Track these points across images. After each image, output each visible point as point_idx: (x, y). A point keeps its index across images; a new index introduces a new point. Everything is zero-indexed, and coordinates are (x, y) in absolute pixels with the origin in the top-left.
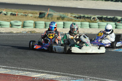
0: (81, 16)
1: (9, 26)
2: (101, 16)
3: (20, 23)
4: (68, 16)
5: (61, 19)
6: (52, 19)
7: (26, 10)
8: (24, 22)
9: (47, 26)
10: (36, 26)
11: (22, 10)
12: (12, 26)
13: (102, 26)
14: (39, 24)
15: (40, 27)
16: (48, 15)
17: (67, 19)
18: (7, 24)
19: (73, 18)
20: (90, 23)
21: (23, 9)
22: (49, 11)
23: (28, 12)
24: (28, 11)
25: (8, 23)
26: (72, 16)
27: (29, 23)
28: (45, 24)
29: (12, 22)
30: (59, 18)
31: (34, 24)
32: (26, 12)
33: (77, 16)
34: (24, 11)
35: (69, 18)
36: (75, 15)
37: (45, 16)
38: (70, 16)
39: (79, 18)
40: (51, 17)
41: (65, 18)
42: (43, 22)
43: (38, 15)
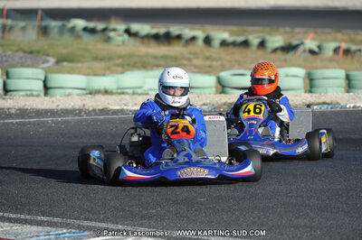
9: (354, 88)
10: (313, 89)
12: (222, 87)
14: (324, 78)
18: (206, 84)
25: (210, 80)
27: (287, 76)
28: (348, 78)
29: (224, 74)
31: (304, 79)
42: (341, 73)
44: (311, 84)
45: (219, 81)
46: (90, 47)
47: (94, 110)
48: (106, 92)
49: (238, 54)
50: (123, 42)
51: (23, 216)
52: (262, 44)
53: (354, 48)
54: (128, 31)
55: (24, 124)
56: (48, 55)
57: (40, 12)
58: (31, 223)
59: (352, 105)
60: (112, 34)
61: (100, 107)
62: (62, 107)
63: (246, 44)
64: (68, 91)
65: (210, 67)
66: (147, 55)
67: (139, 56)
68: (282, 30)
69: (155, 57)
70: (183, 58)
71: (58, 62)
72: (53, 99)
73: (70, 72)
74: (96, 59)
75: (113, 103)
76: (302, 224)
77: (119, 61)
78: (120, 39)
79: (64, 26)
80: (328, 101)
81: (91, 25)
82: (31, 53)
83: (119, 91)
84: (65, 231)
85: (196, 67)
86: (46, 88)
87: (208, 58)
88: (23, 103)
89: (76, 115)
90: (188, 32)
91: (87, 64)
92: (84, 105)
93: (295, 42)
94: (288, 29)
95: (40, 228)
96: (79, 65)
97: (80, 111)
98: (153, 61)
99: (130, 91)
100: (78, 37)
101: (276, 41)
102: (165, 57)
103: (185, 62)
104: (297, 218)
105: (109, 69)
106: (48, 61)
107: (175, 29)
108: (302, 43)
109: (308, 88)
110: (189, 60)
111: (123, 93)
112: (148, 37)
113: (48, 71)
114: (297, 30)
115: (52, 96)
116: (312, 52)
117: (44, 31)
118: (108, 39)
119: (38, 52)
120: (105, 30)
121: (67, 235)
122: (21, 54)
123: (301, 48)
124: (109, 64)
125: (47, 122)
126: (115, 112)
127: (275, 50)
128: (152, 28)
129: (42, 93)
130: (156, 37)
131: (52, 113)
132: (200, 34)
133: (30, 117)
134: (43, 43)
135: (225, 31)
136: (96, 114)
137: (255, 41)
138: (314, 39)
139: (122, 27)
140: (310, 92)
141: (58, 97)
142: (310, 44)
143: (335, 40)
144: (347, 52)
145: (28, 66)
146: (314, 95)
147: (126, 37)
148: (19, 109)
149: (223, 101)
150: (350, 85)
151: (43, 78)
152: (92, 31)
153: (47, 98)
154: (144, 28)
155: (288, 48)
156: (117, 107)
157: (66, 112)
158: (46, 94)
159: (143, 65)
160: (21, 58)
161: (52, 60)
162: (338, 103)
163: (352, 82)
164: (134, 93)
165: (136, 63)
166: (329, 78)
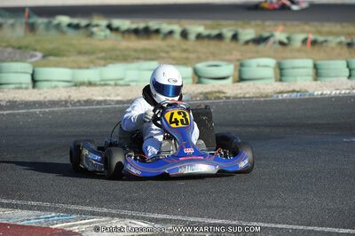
3: (227, 69)
9: (320, 76)
10: (283, 78)
12: (198, 77)
14: (294, 68)
25: (187, 72)
27: (258, 66)
28: (315, 67)
29: (200, 66)
31: (275, 69)
42: (309, 63)
44: (281, 73)
45: (196, 72)
46: (74, 42)
47: (79, 101)
48: (90, 84)
49: (212, 46)
50: (106, 37)
51: (14, 202)
52: (235, 37)
53: (321, 39)
54: (109, 27)
55: (14, 115)
56: (35, 50)
57: (27, 10)
58: (22, 207)
59: (320, 93)
60: (95, 29)
61: (85, 99)
62: (49, 98)
63: (220, 37)
64: (54, 84)
65: (187, 58)
66: (128, 49)
67: (120, 50)
68: (253, 23)
69: (136, 50)
70: (162, 51)
71: (44, 57)
72: (41, 91)
73: (57, 65)
74: (80, 53)
75: (97, 94)
76: (275, 204)
77: (102, 55)
78: (103, 34)
79: (50, 23)
80: (297, 89)
81: (75, 21)
82: (20, 48)
83: (102, 83)
84: (53, 214)
85: (174, 59)
86: (34, 81)
87: (185, 51)
88: (13, 96)
89: (62, 106)
90: (165, 26)
91: (72, 58)
92: (70, 97)
93: (266, 34)
94: (259, 22)
95: (31, 212)
96: (65, 59)
97: (66, 102)
98: (133, 54)
99: (112, 83)
100: (63, 32)
101: (248, 33)
102: (144, 50)
103: (163, 55)
104: (270, 199)
105: (92, 62)
106: (35, 56)
107: (153, 24)
108: (272, 36)
109: (279, 77)
110: (167, 52)
111: (106, 85)
112: (129, 32)
113: (35, 65)
114: (268, 23)
115: (39, 89)
116: (282, 43)
117: (32, 28)
118: (91, 34)
119: (26, 47)
120: (88, 26)
121: (56, 218)
122: (10, 50)
123: (272, 40)
124: (92, 57)
125: (35, 113)
126: (99, 103)
127: (247, 42)
128: (133, 23)
129: (31, 86)
130: (136, 32)
131: (40, 104)
132: (177, 28)
133: (19, 109)
134: (30, 39)
135: (200, 25)
136: (81, 105)
137: (228, 34)
138: (283, 31)
139: (104, 23)
140: (281, 80)
141: (45, 90)
142: (280, 36)
143: (303, 32)
144: (314, 43)
145: (16, 61)
146: (284, 84)
147: (108, 32)
148: (9, 101)
149: (200, 91)
150: (317, 73)
151: (31, 72)
152: (77, 27)
153: (35, 91)
154: (124, 24)
155: (259, 40)
156: (101, 98)
157: (53, 103)
158: (34, 87)
159: (124, 57)
160: (10, 53)
161: (39, 55)
162: (306, 91)
163: (320, 71)
164: (116, 85)
165: (117, 56)
166: (298, 68)
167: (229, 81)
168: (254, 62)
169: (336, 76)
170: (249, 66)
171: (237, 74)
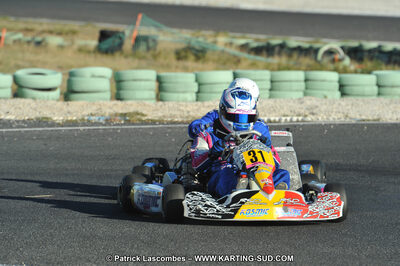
0: (268, 44)
1: (8, 92)
2: (354, 44)
3: (55, 79)
4: (215, 42)
5: (192, 57)
6: (155, 57)
7: (31, 20)
8: (71, 74)
9: (165, 91)
11: (12, 19)
12: (19, 91)
13: (393, 87)
14: (135, 80)
15: (139, 94)
16: (138, 40)
17: (216, 57)
19: (237, 52)
20: (344, 76)
21: (17, 15)
22: (142, 24)
23: (39, 28)
24: (41, 24)
25: (6, 80)
26: (231, 44)
27: (93, 76)
29: (20, 73)
30: (183, 54)
31: (110, 80)
32: (29, 27)
33: (254, 45)
34: (21, 25)
35: (223, 52)
36: (242, 41)
37: (121, 45)
38: (226, 44)
39: (264, 53)
40: (148, 49)
41: (209, 55)
42: (151, 74)
43: (93, 43)
44: (119, 89)
45: (16, 80)
109: (115, 91)
163: (164, 85)
166: (141, 80)
167: (56, 94)
168: (88, 71)
169: (184, 92)
170: (82, 76)
171: (65, 85)
